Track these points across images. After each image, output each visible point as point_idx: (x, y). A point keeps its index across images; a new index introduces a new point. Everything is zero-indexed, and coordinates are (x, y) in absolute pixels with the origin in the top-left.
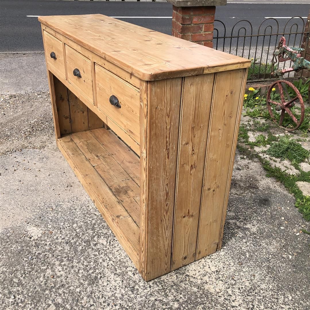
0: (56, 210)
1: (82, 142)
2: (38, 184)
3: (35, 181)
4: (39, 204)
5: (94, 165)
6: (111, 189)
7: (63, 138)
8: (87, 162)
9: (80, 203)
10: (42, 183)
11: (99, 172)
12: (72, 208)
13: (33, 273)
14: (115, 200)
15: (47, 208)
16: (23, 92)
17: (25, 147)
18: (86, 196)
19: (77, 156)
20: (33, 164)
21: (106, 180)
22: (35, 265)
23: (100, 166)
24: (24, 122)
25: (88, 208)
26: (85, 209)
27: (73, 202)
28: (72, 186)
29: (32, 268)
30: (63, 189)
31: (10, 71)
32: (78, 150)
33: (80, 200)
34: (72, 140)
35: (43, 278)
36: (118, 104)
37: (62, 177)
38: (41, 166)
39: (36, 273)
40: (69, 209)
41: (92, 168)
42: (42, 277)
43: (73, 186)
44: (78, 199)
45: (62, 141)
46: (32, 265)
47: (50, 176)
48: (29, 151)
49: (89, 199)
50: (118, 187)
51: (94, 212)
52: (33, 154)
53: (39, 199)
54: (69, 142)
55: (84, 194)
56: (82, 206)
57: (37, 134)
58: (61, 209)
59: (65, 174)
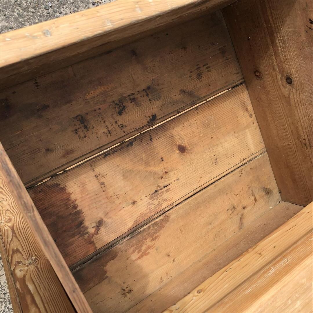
13: (18, 10)
22: (33, 13)
29: (27, 7)
35: (5, 26)
39: (16, 14)
42: (6, 24)
46: (35, 8)
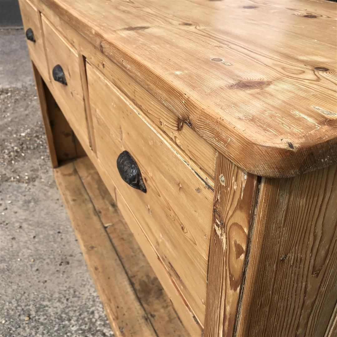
0: (36, 320)
1: (90, 176)
2: (14, 255)
3: (11, 250)
4: (7, 304)
5: (106, 225)
6: (132, 284)
7: (63, 168)
8: (95, 219)
9: (79, 303)
10: (20, 254)
11: (114, 241)
12: (64, 316)
14: (140, 312)
15: (20, 315)
16: (19, 85)
17: (6, 179)
18: (91, 286)
19: (80, 205)
20: (13, 213)
21: (124, 260)
23: (116, 227)
24: (11, 135)
25: (91, 317)
26: (86, 319)
27: (67, 300)
28: (68, 263)
30: (53, 268)
31: (8, 54)
32: (83, 191)
33: (79, 297)
34: (76, 172)
36: (138, 182)
37: (55, 242)
38: (23, 218)
40: (59, 317)
41: (103, 230)
43: (70, 262)
44: (77, 293)
45: (59, 174)
47: (36, 240)
48: (11, 187)
49: (95, 294)
50: (145, 279)
51: (103, 328)
52: (15, 193)
53: (10, 291)
54: (70, 175)
55: (88, 283)
56: (81, 312)
57: (27, 154)
58: (45, 317)
59: (60, 234)
